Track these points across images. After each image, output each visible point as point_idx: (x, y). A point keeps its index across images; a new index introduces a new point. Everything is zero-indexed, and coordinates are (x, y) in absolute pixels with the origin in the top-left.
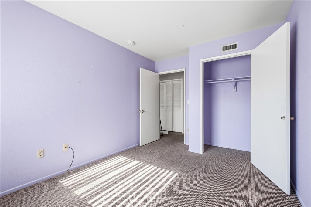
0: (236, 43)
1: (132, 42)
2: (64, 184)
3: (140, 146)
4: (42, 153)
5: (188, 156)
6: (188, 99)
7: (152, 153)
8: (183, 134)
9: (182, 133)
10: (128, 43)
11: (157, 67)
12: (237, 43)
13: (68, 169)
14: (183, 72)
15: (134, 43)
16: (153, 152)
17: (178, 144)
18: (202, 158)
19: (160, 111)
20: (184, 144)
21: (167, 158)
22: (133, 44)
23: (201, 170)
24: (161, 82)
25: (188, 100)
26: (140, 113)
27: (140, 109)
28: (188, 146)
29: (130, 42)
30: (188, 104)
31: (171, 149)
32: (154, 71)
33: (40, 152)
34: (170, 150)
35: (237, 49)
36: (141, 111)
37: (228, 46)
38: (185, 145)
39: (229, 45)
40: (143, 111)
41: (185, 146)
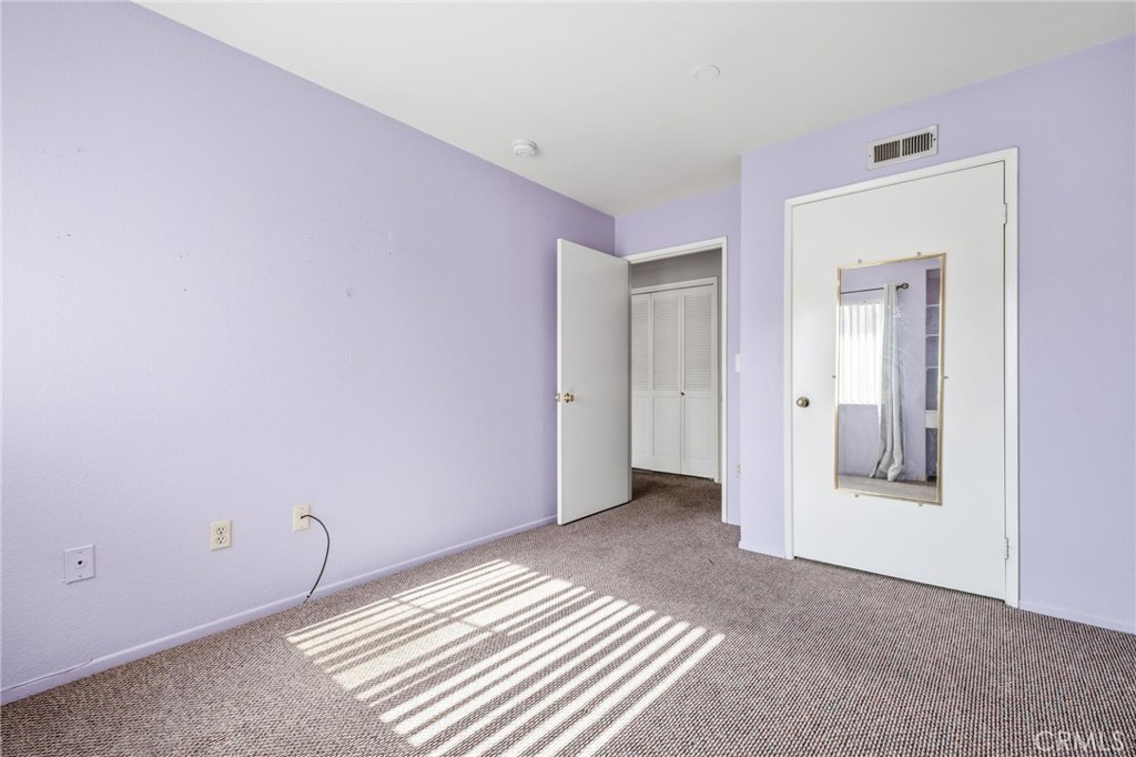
0: (932, 129)
1: (526, 147)
2: (302, 646)
3: (560, 523)
4: (226, 535)
5: (738, 564)
6: (739, 352)
7: (602, 549)
8: (720, 485)
9: (716, 481)
10: (515, 149)
11: (623, 235)
12: (935, 127)
13: (308, 593)
14: (719, 251)
15: (535, 147)
16: (604, 545)
17: (700, 521)
18: (793, 573)
19: (633, 399)
20: (724, 520)
21: (657, 571)
22: (533, 153)
23: (788, 619)
24: (634, 291)
25: (738, 356)
26: (559, 404)
27: (559, 391)
28: (738, 528)
29: (521, 146)
30: (737, 370)
31: (673, 539)
32: (610, 250)
33: (220, 531)
34: (671, 543)
35: (932, 150)
36: (562, 398)
37: (897, 143)
38: (726, 525)
39: (900, 138)
40: (570, 398)
41: (728, 529)
